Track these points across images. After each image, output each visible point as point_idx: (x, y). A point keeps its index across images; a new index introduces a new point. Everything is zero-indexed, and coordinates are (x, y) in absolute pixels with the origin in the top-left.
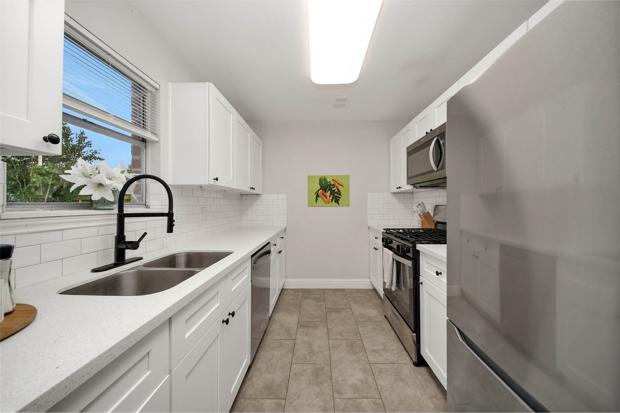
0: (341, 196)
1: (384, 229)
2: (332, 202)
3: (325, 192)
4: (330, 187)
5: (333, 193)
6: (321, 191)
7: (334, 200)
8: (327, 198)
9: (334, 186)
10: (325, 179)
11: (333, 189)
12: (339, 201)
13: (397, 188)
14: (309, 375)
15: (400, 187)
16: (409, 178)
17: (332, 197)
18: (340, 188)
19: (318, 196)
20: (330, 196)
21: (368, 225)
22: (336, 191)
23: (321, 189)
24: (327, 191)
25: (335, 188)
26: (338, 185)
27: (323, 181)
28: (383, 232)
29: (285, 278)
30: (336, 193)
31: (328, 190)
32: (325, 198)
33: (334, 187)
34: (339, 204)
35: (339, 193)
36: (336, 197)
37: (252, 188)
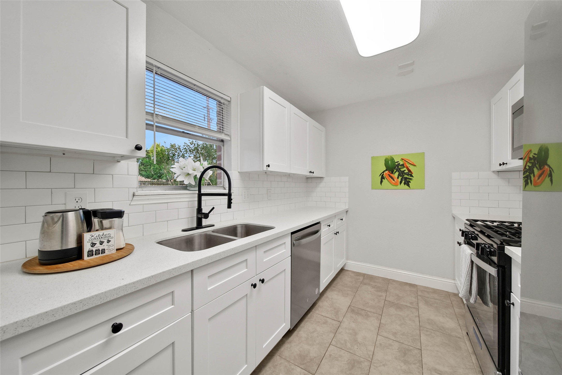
0: (413, 177)
1: (467, 220)
2: (400, 184)
3: (392, 173)
4: (398, 167)
5: (401, 174)
6: (387, 172)
7: (403, 182)
8: (394, 180)
9: (404, 166)
10: (392, 159)
11: (402, 170)
12: (409, 183)
13: (500, 165)
14: (344, 362)
15: (504, 164)
16: (514, 149)
17: (402, 178)
18: (411, 168)
19: (383, 178)
20: (398, 178)
21: (453, 212)
22: (407, 171)
23: (386, 170)
24: (394, 172)
25: (405, 169)
26: (408, 165)
27: (390, 162)
28: (465, 223)
29: (347, 259)
30: (406, 174)
31: (396, 170)
32: (392, 180)
33: (403, 168)
34: (409, 187)
35: (410, 173)
36: (406, 178)
37: (311, 172)
